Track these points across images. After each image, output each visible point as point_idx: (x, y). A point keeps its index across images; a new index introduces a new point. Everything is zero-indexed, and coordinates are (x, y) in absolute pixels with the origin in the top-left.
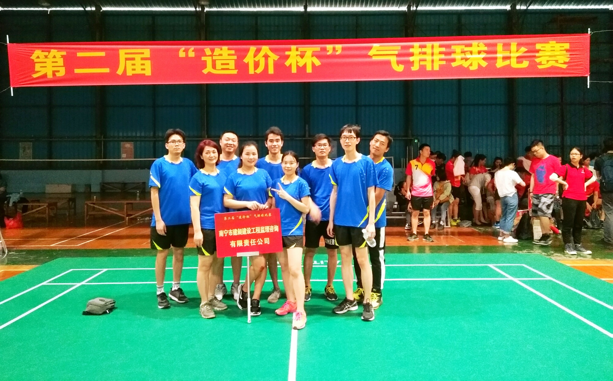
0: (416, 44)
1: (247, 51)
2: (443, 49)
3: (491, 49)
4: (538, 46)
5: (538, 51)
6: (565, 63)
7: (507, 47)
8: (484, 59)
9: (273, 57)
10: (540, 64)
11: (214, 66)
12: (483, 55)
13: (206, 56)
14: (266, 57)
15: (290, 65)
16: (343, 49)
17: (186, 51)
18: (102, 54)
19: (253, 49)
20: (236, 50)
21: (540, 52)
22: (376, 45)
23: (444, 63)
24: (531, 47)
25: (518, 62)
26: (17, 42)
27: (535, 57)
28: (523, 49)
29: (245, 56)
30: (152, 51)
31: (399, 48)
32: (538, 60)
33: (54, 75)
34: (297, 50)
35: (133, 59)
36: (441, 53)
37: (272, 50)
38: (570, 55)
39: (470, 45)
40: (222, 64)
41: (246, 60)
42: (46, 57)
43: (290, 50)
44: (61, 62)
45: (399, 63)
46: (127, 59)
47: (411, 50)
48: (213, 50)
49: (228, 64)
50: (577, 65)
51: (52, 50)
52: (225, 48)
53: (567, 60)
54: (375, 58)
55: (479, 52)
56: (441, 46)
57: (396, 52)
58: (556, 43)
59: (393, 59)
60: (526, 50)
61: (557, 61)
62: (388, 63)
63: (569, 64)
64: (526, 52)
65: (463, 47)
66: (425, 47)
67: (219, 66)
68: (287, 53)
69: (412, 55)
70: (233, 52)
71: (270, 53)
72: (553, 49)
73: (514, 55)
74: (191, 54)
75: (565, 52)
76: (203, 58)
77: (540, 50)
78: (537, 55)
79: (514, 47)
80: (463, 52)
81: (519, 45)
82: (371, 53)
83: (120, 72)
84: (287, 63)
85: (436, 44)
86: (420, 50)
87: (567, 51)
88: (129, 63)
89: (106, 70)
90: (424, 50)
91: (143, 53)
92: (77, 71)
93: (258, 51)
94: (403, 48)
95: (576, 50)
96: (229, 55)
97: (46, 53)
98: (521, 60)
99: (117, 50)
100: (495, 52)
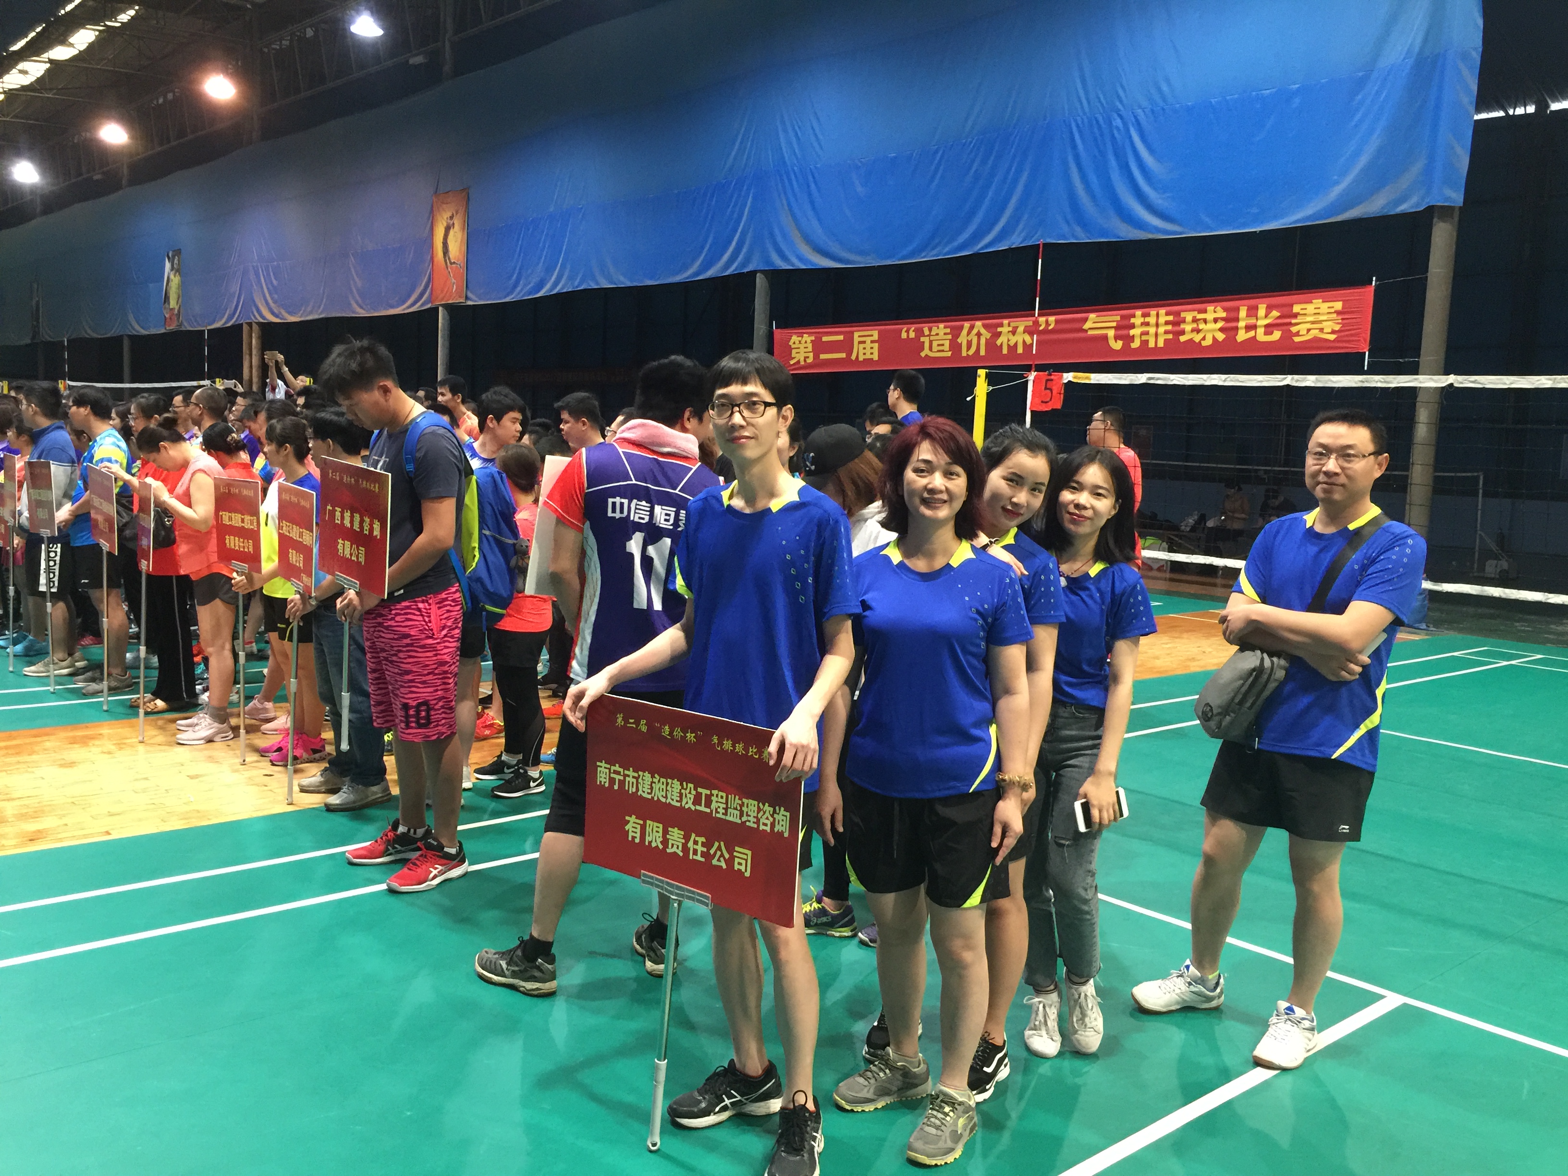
0: (1139, 313)
1: (962, 327)
2: (1171, 318)
3: (1232, 315)
4: (1296, 308)
5: (1296, 316)
6: (1333, 332)
7: (1252, 312)
8: (1221, 330)
9: (986, 334)
10: (1297, 334)
11: (931, 349)
12: (1220, 324)
13: (925, 336)
14: (979, 335)
15: (1002, 344)
16: (1057, 321)
17: (908, 331)
18: (841, 338)
19: (967, 325)
20: (952, 328)
21: (1299, 317)
22: (1092, 316)
23: (1170, 336)
24: (1286, 310)
25: (1266, 333)
26: (781, 328)
27: (1291, 324)
28: (1275, 313)
29: (958, 336)
30: (880, 334)
31: (1118, 318)
32: (1294, 329)
33: (805, 361)
34: (1009, 325)
35: (864, 342)
36: (1167, 323)
37: (984, 326)
38: (1342, 319)
39: (1205, 311)
40: (939, 345)
41: (959, 340)
42: (800, 342)
43: (1001, 325)
44: (810, 346)
45: (1116, 338)
46: (860, 343)
47: (1133, 320)
48: (930, 330)
49: (943, 345)
50: (1352, 335)
51: (805, 335)
52: (941, 326)
53: (1337, 328)
54: (1090, 332)
55: (1216, 320)
56: (1167, 314)
57: (1114, 324)
58: (1323, 302)
59: (1111, 333)
60: (1278, 314)
61: (1321, 330)
62: (1105, 338)
63: (1340, 334)
64: (1279, 318)
65: (1195, 313)
66: (1148, 315)
67: (935, 347)
68: (999, 329)
69: (1133, 326)
70: (948, 330)
71: (983, 331)
72: (1317, 311)
73: (1262, 322)
74: (912, 335)
75: (1335, 315)
76: (922, 339)
77: (1298, 314)
78: (1294, 321)
79: (1262, 311)
80: (1195, 320)
81: (1269, 309)
82: (1087, 326)
83: (853, 357)
84: (999, 342)
85: (1162, 311)
86: (1142, 320)
87: (1338, 313)
88: (862, 346)
89: (843, 355)
90: (1147, 319)
91: (872, 336)
92: (823, 356)
93: (972, 328)
94: (1122, 317)
95: (1352, 312)
96: (945, 334)
97: (800, 338)
98: (1270, 329)
99: (852, 333)
100: (1237, 320)
